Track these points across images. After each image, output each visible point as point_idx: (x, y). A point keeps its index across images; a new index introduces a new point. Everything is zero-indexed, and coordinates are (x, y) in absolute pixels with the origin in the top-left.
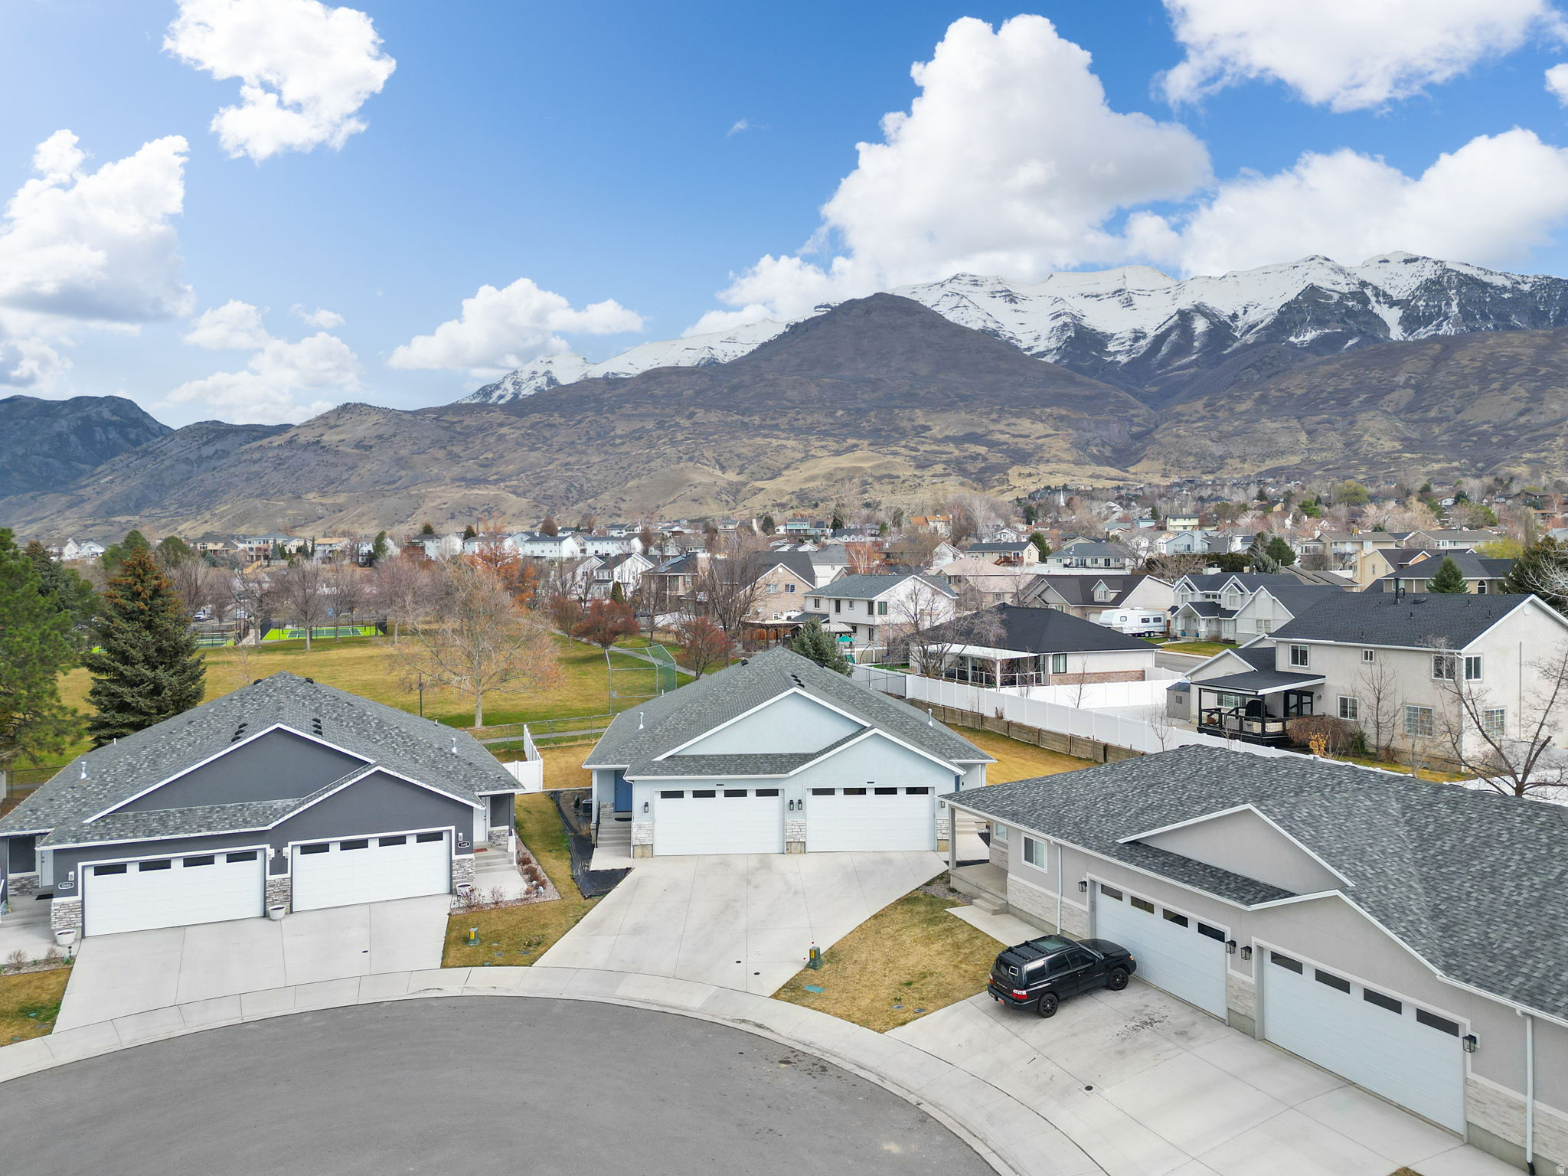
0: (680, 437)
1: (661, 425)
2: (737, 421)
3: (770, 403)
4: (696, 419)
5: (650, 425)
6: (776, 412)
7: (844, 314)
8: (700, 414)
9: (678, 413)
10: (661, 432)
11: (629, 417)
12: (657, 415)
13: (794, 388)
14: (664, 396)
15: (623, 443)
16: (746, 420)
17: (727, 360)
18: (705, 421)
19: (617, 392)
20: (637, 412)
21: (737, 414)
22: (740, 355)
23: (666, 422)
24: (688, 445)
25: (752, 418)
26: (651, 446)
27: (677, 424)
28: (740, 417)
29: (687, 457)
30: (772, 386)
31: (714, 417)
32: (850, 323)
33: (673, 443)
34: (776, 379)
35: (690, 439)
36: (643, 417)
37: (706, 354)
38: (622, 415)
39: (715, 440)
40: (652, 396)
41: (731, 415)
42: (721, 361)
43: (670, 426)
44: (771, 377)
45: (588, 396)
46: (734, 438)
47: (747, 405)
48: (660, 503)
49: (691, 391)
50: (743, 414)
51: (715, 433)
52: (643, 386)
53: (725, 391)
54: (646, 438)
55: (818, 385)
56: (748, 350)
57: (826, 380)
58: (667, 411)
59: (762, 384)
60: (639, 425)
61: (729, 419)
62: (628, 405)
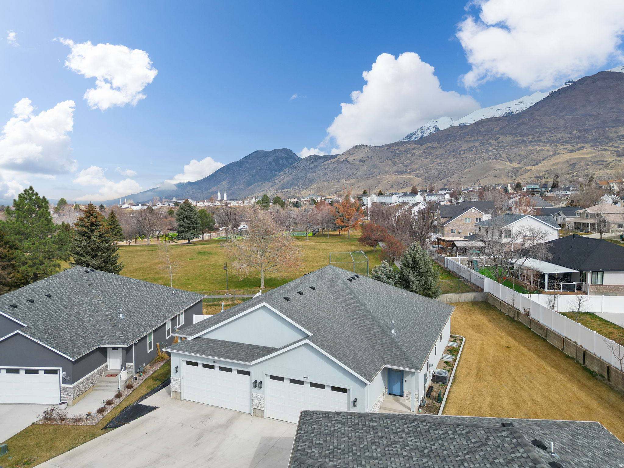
0: (491, 148)
1: (482, 144)
2: (520, 139)
3: (538, 130)
4: (499, 140)
5: (477, 144)
6: (540, 134)
7: (581, 84)
8: (502, 138)
9: (490, 138)
10: (482, 147)
11: (468, 141)
12: (481, 140)
13: (551, 122)
14: (485, 131)
15: (464, 153)
16: (525, 138)
17: (517, 112)
18: (503, 141)
19: (464, 131)
20: (472, 139)
21: (520, 136)
22: (524, 109)
23: (485, 143)
24: (494, 152)
25: (527, 138)
26: (477, 154)
27: (490, 143)
28: (521, 138)
29: (494, 157)
30: (539, 122)
31: (508, 138)
32: (583, 88)
33: (487, 151)
34: (541, 118)
35: (495, 149)
36: (474, 141)
37: (507, 111)
38: (465, 141)
39: (508, 149)
40: (480, 132)
41: (517, 137)
42: (515, 113)
43: (486, 144)
44: (539, 118)
45: (451, 134)
46: (517, 147)
47: (526, 132)
48: (479, 178)
49: (498, 128)
50: (523, 136)
51: (508, 146)
52: (475, 128)
53: (515, 126)
54: (475, 150)
55: (564, 119)
56: (528, 106)
57: (569, 117)
58: (486, 138)
59: (534, 122)
60: (472, 145)
61: (516, 139)
62: (468, 137)
